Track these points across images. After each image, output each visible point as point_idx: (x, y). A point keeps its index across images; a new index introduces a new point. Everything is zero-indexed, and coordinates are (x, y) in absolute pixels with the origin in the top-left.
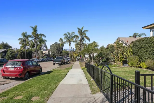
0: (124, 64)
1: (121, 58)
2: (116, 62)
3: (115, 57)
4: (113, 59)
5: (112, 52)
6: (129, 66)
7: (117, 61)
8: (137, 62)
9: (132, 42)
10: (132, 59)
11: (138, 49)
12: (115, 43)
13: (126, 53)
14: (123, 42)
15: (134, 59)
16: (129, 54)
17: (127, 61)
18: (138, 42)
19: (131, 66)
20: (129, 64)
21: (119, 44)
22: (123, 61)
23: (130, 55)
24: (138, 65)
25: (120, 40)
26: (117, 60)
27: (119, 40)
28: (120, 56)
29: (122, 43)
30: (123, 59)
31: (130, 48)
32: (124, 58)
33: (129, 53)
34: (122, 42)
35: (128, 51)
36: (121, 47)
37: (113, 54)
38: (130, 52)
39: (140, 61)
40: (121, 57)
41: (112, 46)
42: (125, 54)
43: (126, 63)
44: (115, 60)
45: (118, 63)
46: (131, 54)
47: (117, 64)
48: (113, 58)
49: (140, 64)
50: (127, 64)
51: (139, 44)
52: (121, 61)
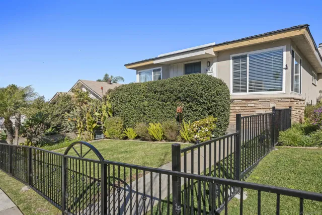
0: (97, 136)
1: (91, 122)
2: (79, 131)
3: (78, 121)
4: (71, 126)
5: (69, 112)
6: (106, 138)
7: (83, 130)
8: (121, 129)
9: (110, 91)
10: (111, 124)
11: (120, 104)
12: (73, 92)
13: (99, 112)
14: (89, 91)
15: (115, 124)
16: (105, 114)
17: (102, 128)
18: (121, 90)
19: (109, 138)
20: (107, 133)
21: (81, 94)
22: (93, 129)
23: (107, 116)
24: (122, 135)
25: (82, 86)
26: (83, 128)
27: (80, 85)
28: (89, 118)
29: (87, 92)
30: (95, 125)
31: (107, 102)
32: (96, 122)
33: (105, 111)
34: (87, 89)
35: (104, 107)
36: (87, 99)
37: (71, 115)
38: (107, 110)
39: (125, 127)
40: (90, 120)
41: (67, 98)
42: (97, 114)
43: (101, 133)
44: (78, 128)
45: (84, 134)
46: (110, 113)
47: (82, 136)
48: (71, 124)
49: (126, 132)
50: (102, 135)
51: (121, 94)
52: (90, 128)
